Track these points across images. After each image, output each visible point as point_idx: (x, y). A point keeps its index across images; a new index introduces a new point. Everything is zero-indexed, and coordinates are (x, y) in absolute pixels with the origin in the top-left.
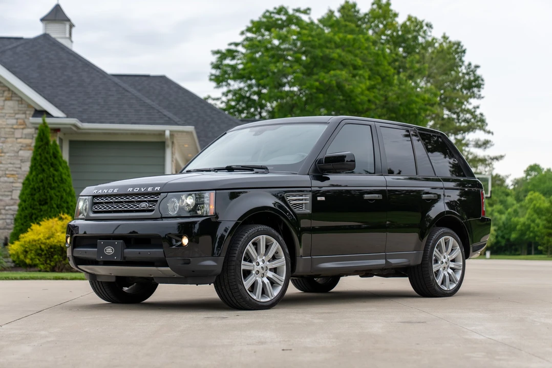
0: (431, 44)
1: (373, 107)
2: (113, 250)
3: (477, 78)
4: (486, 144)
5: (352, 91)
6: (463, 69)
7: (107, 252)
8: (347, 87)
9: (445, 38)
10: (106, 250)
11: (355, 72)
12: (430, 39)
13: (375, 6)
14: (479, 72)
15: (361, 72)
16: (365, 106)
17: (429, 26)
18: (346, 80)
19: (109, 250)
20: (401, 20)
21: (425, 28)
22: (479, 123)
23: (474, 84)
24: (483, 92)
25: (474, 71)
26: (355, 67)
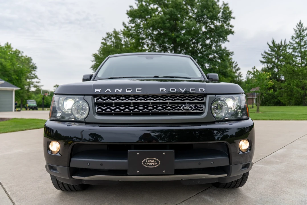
0: (23, 56)
1: (11, 70)
2: (158, 162)
3: (35, 67)
4: (39, 82)
5: (5, 65)
6: (31, 64)
7: (148, 164)
8: (4, 64)
9: (26, 56)
10: (145, 162)
11: (6, 60)
12: (22, 55)
13: (6, 45)
14: (36, 65)
15: (8, 60)
16: (9, 70)
17: (22, 52)
18: (3, 62)
19: (151, 162)
20: (14, 50)
21: (21, 52)
22: (36, 77)
23: (34, 68)
24: (37, 70)
25: (34, 65)
26: (5, 59)
